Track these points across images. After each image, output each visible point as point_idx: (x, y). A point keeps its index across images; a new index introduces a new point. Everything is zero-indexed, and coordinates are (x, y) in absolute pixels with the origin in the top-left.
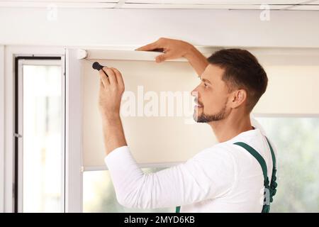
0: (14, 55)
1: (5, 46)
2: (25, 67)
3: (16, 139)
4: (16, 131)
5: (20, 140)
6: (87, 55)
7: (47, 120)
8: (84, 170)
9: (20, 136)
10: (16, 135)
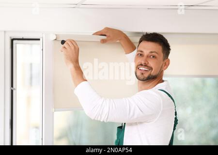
0: (10, 37)
1: (5, 32)
2: (17, 45)
3: (12, 91)
4: (12, 86)
5: (14, 91)
6: (57, 37)
7: (31, 78)
8: (55, 111)
9: (14, 89)
10: (12, 88)
